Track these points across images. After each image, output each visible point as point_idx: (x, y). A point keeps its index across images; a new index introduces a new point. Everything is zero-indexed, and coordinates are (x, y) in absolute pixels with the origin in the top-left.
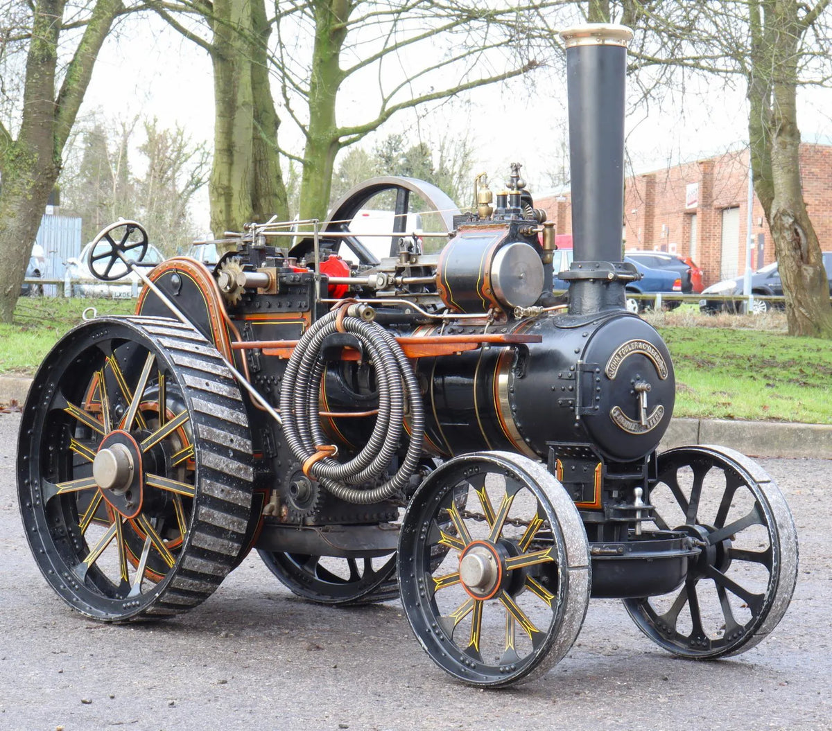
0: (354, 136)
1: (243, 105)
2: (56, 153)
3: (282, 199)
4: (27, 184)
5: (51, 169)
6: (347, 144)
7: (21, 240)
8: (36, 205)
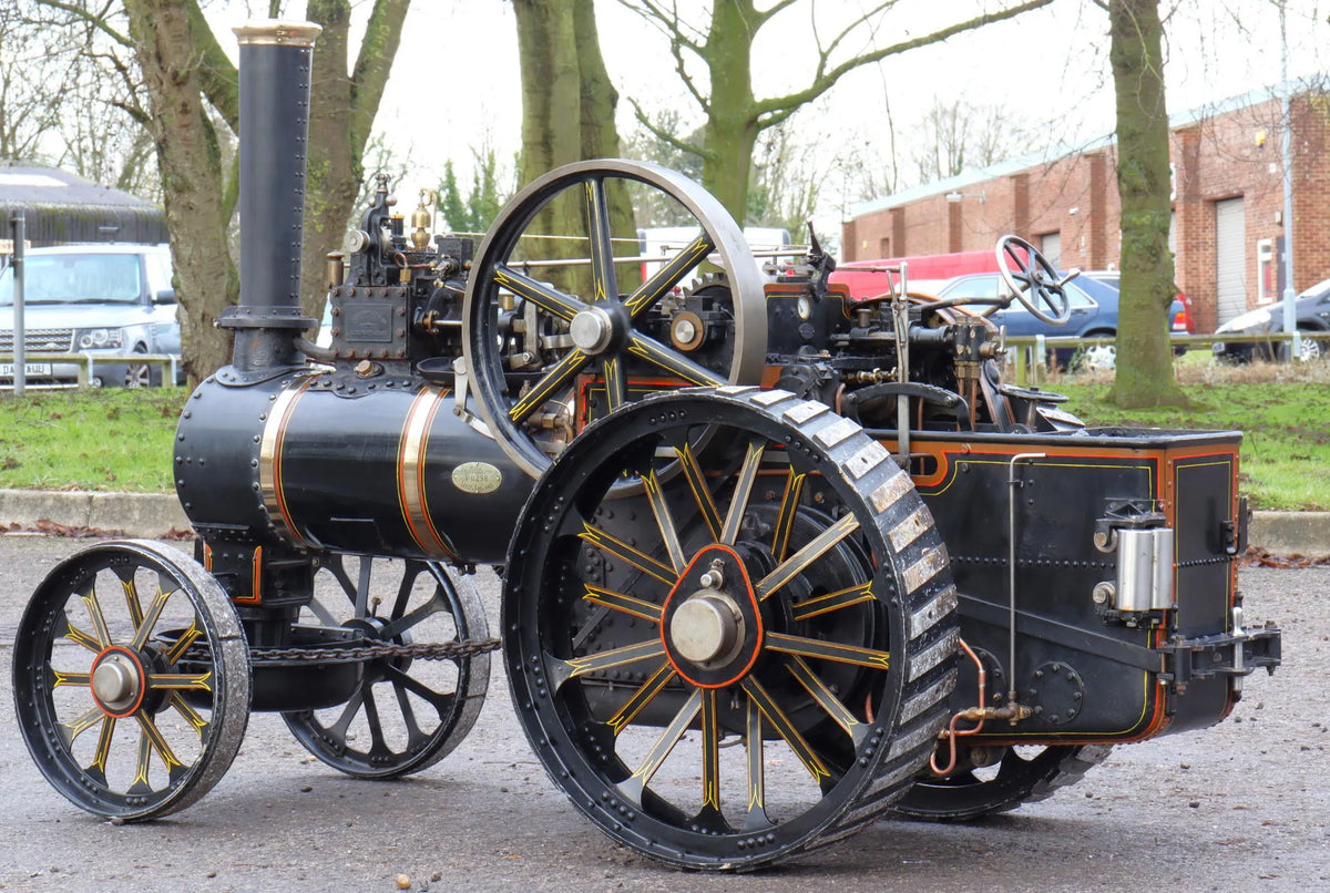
0: (779, 112)
1: (562, 73)
2: (355, 159)
3: (627, 215)
4: (315, 209)
5: (350, 185)
6: (768, 124)
7: (309, 294)
8: (328, 240)
